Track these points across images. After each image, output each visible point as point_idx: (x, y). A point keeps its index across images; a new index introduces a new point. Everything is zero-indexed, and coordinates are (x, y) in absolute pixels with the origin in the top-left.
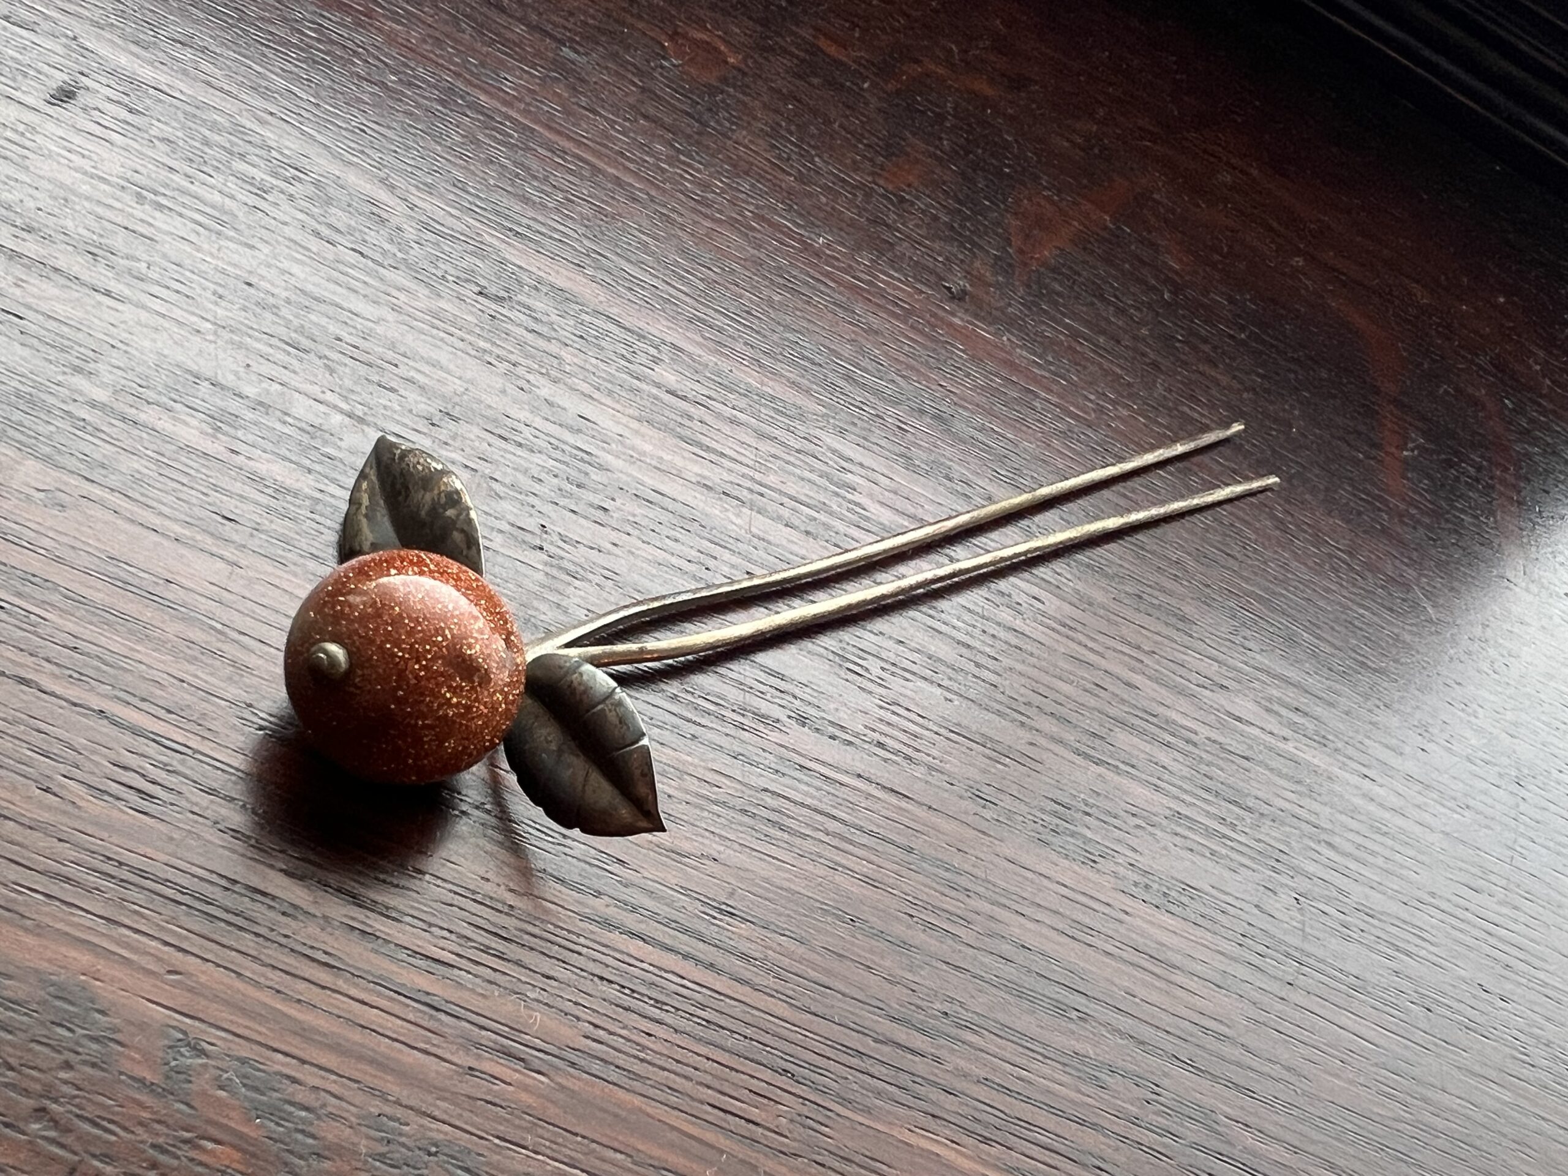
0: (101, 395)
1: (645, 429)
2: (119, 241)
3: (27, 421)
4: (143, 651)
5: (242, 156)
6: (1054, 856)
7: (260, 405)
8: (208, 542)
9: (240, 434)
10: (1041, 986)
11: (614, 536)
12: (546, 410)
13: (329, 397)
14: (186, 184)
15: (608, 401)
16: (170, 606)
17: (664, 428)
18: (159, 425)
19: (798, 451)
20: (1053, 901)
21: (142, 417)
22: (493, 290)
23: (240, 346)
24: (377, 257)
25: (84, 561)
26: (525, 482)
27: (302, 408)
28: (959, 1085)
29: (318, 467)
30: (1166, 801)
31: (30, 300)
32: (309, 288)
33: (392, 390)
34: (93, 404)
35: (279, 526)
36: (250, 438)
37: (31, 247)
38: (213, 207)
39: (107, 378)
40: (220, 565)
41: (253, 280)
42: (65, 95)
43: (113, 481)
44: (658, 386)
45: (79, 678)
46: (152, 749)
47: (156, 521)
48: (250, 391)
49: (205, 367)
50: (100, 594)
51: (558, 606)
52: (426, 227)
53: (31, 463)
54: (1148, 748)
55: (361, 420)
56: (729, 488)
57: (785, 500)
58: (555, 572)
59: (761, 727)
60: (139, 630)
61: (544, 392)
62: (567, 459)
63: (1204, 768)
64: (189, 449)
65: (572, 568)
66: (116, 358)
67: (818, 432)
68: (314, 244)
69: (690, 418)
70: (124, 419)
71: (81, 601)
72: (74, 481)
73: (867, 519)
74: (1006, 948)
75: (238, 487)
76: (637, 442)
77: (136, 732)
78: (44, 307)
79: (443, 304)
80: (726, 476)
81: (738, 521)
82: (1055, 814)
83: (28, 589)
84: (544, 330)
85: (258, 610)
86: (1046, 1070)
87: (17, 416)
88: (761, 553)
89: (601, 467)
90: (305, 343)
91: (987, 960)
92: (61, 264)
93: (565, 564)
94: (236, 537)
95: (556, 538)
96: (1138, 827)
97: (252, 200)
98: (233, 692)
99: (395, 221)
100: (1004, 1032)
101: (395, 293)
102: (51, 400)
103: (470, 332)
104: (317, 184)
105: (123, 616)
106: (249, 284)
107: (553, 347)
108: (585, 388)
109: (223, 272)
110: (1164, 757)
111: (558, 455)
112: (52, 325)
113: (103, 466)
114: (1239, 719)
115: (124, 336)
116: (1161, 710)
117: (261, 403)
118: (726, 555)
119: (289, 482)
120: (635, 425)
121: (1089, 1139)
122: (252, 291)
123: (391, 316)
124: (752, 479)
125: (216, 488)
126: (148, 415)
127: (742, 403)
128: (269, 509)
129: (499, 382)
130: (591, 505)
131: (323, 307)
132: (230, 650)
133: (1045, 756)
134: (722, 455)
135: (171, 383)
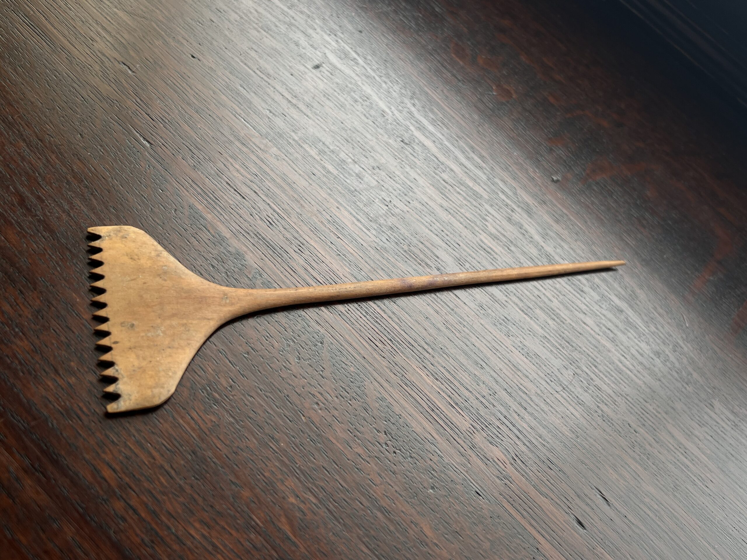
0: (297, 138)
1: (431, 187)
2: (315, 105)
3: (278, 139)
4: (283, 195)
5: (354, 92)
6: (497, 330)
7: (333, 152)
8: (307, 178)
9: (325, 156)
10: (473, 355)
11: (409, 209)
12: (406, 174)
13: (350, 155)
14: (337, 95)
15: (424, 177)
16: (292, 188)
17: (437, 189)
18: (307, 149)
19: (475, 206)
20: (489, 339)
21: (304, 146)
22: (406, 141)
23: (333, 137)
24: (378, 125)
25: (278, 172)
26: (391, 189)
27: (342, 155)
28: (436, 364)
29: (340, 169)
30: (543, 332)
31: (289, 113)
32: (357, 128)
33: (367, 158)
34: (294, 140)
35: (325, 179)
36: (327, 158)
37: (294, 101)
38: (342, 102)
39: (299, 135)
40: (307, 183)
41: (344, 122)
42: (317, 67)
43: (291, 158)
44: (441, 177)
45: (267, 196)
46: (276, 216)
47: (297, 169)
48: (331, 148)
49: (323, 139)
50: (279, 180)
51: (385, 220)
52: (395, 121)
53: (275, 148)
54: (546, 317)
55: (356, 162)
56: (448, 208)
57: (464, 217)
58: (388, 212)
59: (426, 267)
60: (284, 191)
61: (407, 170)
62: (405, 187)
63: (563, 330)
64: (311, 156)
65: (393, 213)
66: (303, 131)
67: (484, 204)
68: (363, 118)
69: (446, 188)
70: (299, 145)
71: (274, 180)
72: (283, 155)
73: (487, 230)
74: (468, 343)
75: (319, 168)
76: (427, 190)
77: (274, 211)
78: (292, 115)
79: (390, 141)
80: (449, 205)
81: (446, 218)
82: (503, 320)
83: (264, 174)
84: (415, 154)
85: (312, 196)
86: (464, 374)
87: (276, 137)
88: (449, 228)
89: (414, 192)
90: (350, 140)
91: (461, 343)
92: (300, 106)
93: (392, 211)
94: (313, 178)
95: (392, 205)
96: (529, 334)
97: (352, 103)
98: (298, 210)
99: (387, 117)
100: (455, 359)
101: (378, 135)
102: (285, 136)
103: (394, 150)
104: (371, 103)
105: (281, 187)
106: (342, 123)
107: (416, 160)
108: (419, 172)
109: (337, 118)
110: (550, 322)
111: (403, 186)
112: (292, 119)
113: (290, 154)
114: (585, 324)
115: (307, 127)
116: (558, 311)
117: (333, 151)
118: (438, 224)
119: (331, 171)
120: (429, 185)
121: (467, 393)
122: (342, 125)
123: (375, 140)
124: (456, 209)
125: (314, 166)
126: (306, 146)
127: (464, 189)
128: (324, 175)
129: (396, 164)
130: (406, 200)
131: (358, 133)
132: (302, 202)
133: (509, 306)
134: (451, 200)
135: (313, 140)
